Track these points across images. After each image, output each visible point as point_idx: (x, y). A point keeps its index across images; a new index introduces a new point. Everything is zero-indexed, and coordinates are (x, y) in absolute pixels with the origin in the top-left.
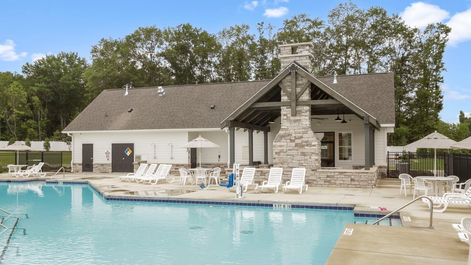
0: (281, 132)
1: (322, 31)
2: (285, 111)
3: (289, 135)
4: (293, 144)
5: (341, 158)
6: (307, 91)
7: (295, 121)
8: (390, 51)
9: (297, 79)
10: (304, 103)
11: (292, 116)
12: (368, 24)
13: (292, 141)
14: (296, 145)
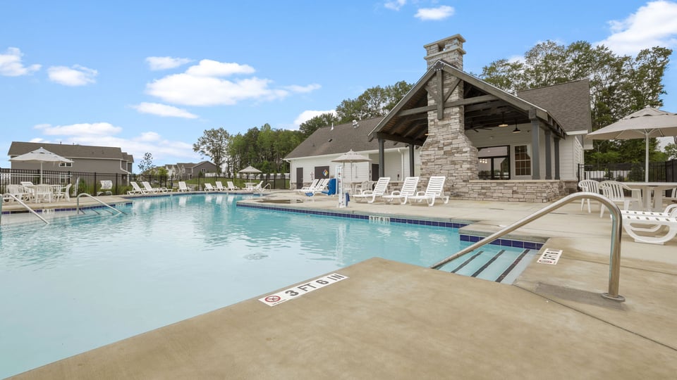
0: (428, 140)
2: (432, 116)
3: (438, 142)
4: (442, 152)
6: (457, 90)
7: (444, 126)
9: (443, 78)
10: (454, 105)
11: (440, 120)
13: (440, 149)
14: (445, 153)
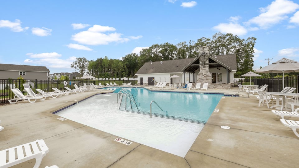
0: (199, 73)
1: (210, 42)
2: (201, 66)
3: (202, 74)
4: (204, 76)
5: (218, 81)
6: (208, 60)
7: (204, 69)
8: (234, 47)
9: (204, 57)
10: (207, 64)
11: (203, 68)
12: (226, 39)
13: (203, 75)
14: (204, 77)
